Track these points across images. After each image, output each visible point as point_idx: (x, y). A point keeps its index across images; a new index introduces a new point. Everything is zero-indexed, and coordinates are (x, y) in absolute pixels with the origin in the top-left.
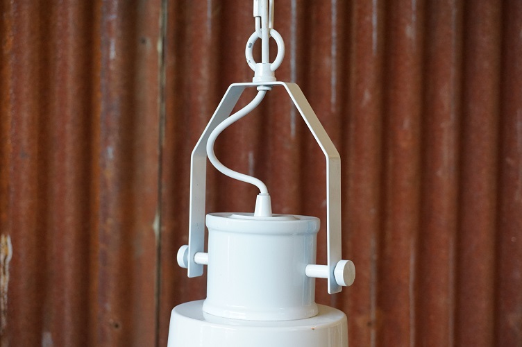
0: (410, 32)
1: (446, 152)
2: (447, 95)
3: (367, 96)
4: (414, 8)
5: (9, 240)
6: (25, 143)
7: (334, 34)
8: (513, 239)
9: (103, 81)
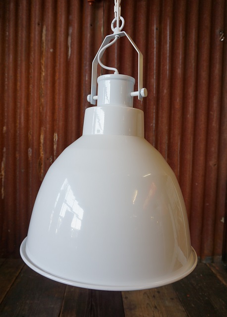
0: (179, 71)
1: (191, 109)
2: (191, 91)
3: (165, 91)
4: (181, 63)
5: (56, 135)
6: (61, 105)
7: (155, 72)
8: (212, 138)
9: (84, 87)
